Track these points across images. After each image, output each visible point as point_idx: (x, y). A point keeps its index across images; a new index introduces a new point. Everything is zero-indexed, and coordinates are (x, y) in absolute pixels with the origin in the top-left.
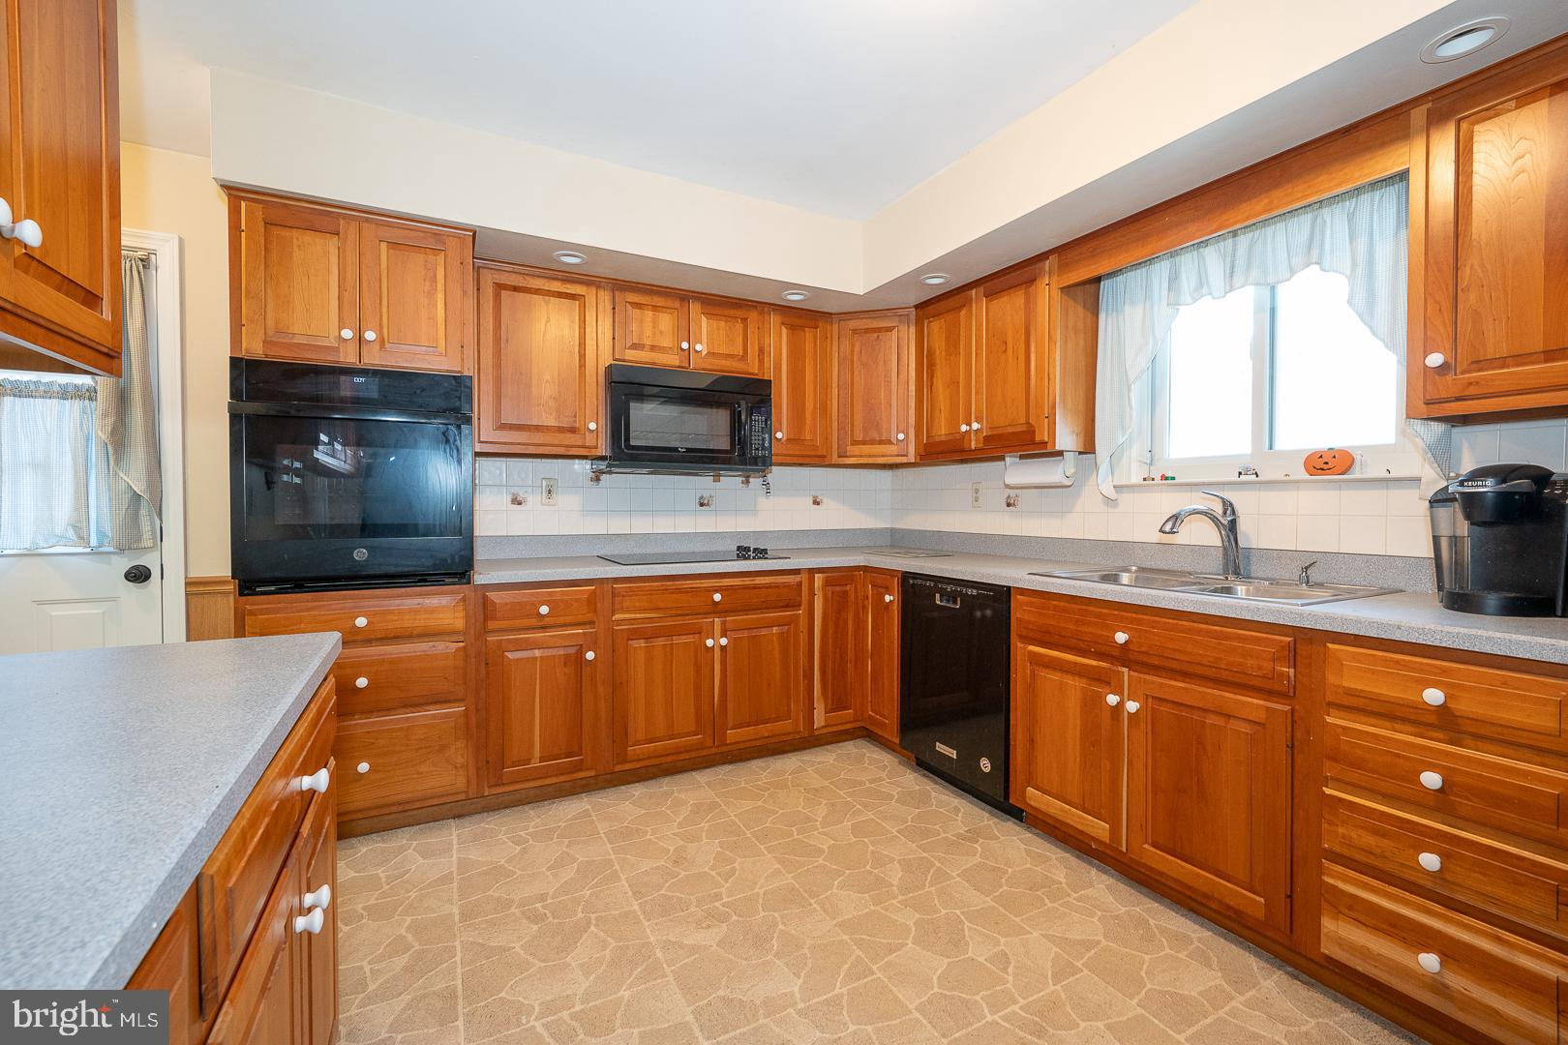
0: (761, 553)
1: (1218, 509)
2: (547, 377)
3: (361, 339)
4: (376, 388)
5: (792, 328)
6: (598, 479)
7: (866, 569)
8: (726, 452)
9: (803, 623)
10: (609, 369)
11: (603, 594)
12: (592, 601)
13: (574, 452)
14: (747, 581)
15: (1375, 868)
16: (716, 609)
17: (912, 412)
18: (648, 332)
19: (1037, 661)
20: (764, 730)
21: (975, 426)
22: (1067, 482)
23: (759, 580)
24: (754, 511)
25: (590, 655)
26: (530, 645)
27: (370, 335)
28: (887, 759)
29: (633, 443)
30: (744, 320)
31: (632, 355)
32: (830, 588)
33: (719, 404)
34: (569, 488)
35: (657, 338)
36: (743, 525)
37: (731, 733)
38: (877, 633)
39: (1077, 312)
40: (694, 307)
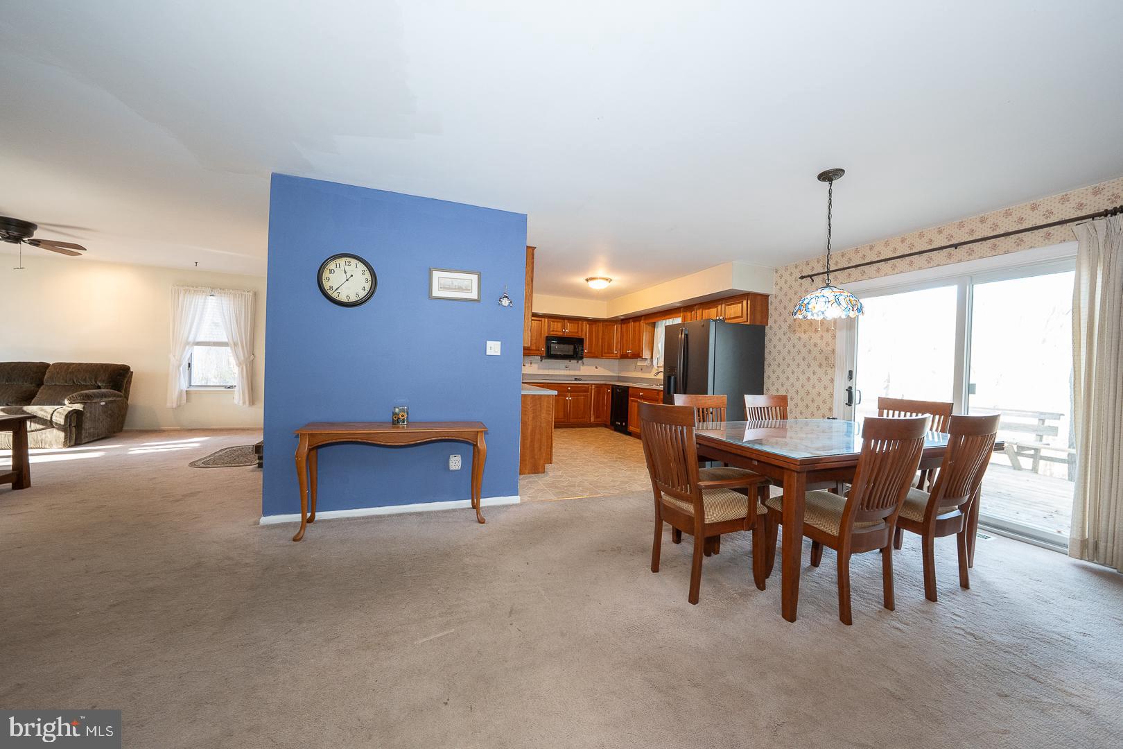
0: (580, 379)
5: (589, 325)
6: (542, 361)
7: (605, 384)
8: (572, 355)
9: (589, 396)
10: (547, 337)
13: (537, 354)
14: (576, 385)
16: (569, 391)
17: (619, 346)
18: (555, 328)
19: (633, 401)
20: (579, 420)
21: (630, 351)
22: (648, 365)
23: (579, 385)
24: (579, 370)
28: (608, 429)
29: (551, 353)
30: (578, 324)
31: (552, 333)
32: (596, 389)
33: (572, 344)
34: (535, 363)
35: (558, 329)
36: (577, 373)
37: (571, 420)
38: (607, 400)
39: (649, 328)
40: (566, 321)
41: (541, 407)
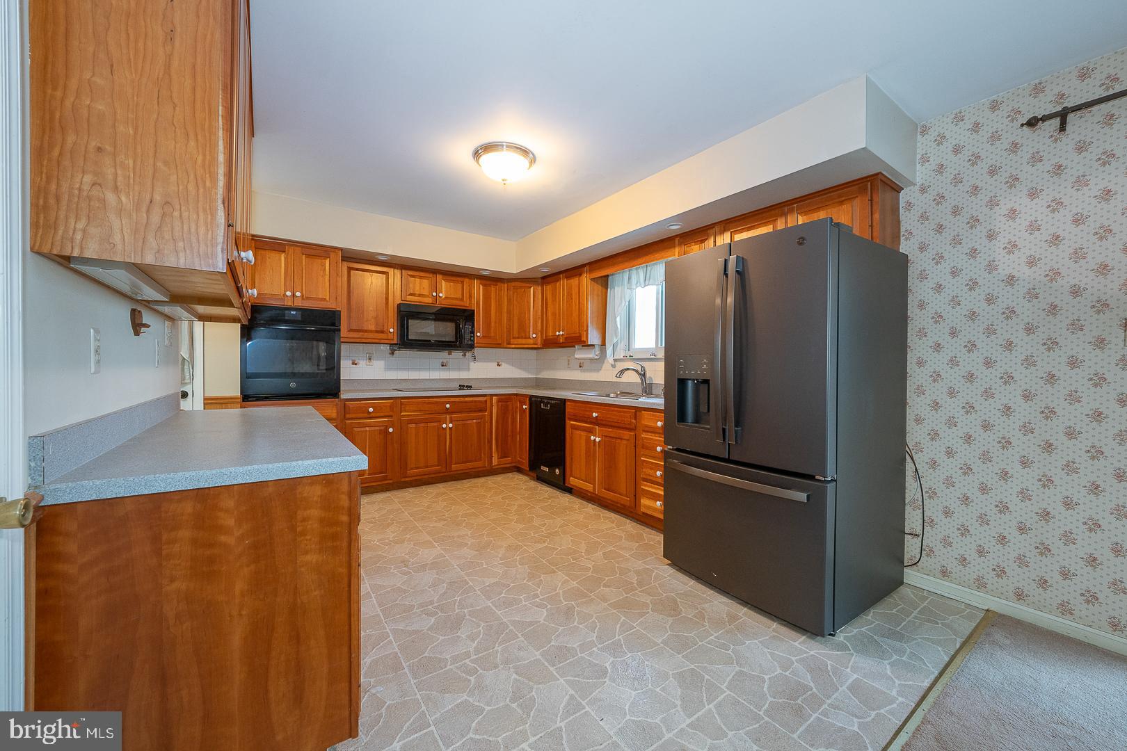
0: (469, 387)
1: (639, 369)
2: (371, 309)
3: (293, 295)
4: (300, 316)
5: (485, 285)
6: (393, 353)
7: (517, 395)
8: (453, 342)
9: (487, 418)
10: (399, 305)
11: (398, 404)
12: (392, 407)
13: (382, 341)
14: (462, 399)
15: (650, 480)
16: (447, 411)
17: (539, 325)
18: (417, 288)
19: (573, 427)
20: (470, 465)
21: (561, 333)
22: (596, 357)
23: (467, 399)
24: (468, 369)
25: (391, 430)
26: (364, 425)
27: (298, 294)
28: (525, 478)
29: (410, 338)
30: (462, 282)
31: (410, 298)
32: (500, 403)
33: (451, 320)
34: (379, 358)
35: (421, 291)
36: (463, 375)
37: (454, 467)
38: (521, 423)
39: (598, 288)
40: (439, 277)
41: (293, 528)
